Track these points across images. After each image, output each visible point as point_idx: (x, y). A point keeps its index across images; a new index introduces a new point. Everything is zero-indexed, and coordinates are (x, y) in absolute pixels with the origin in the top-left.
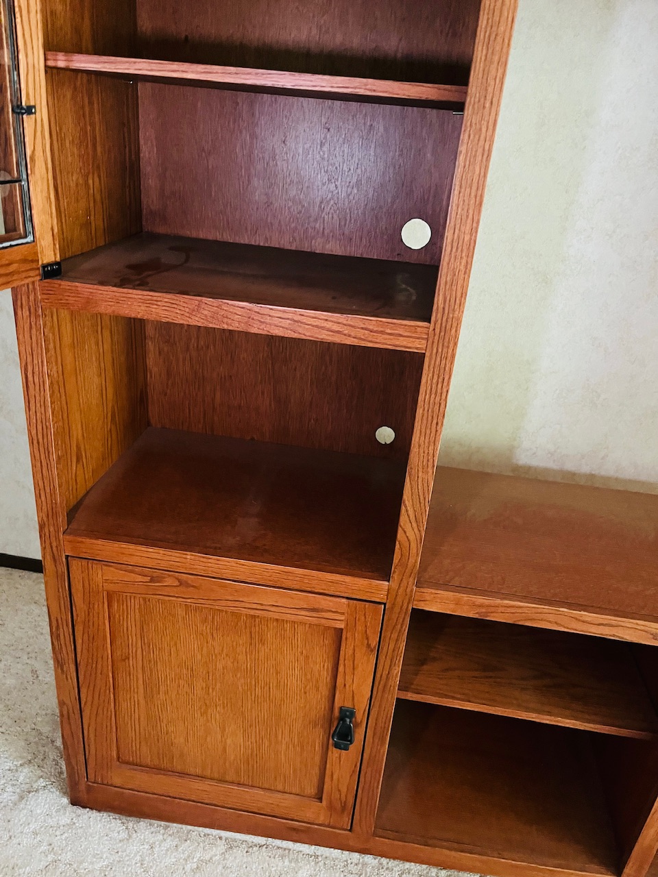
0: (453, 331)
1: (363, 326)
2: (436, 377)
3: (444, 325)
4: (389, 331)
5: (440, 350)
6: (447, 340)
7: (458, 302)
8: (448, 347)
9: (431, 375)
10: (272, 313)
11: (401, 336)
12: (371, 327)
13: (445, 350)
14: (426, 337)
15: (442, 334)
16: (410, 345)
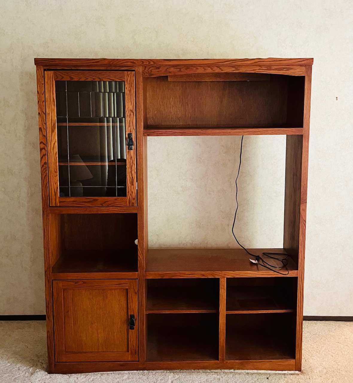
4: (129, 209)
5: (140, 212)
6: (141, 210)
8: (142, 212)
9: (139, 217)
11: (132, 210)
14: (137, 209)
16: (134, 212)
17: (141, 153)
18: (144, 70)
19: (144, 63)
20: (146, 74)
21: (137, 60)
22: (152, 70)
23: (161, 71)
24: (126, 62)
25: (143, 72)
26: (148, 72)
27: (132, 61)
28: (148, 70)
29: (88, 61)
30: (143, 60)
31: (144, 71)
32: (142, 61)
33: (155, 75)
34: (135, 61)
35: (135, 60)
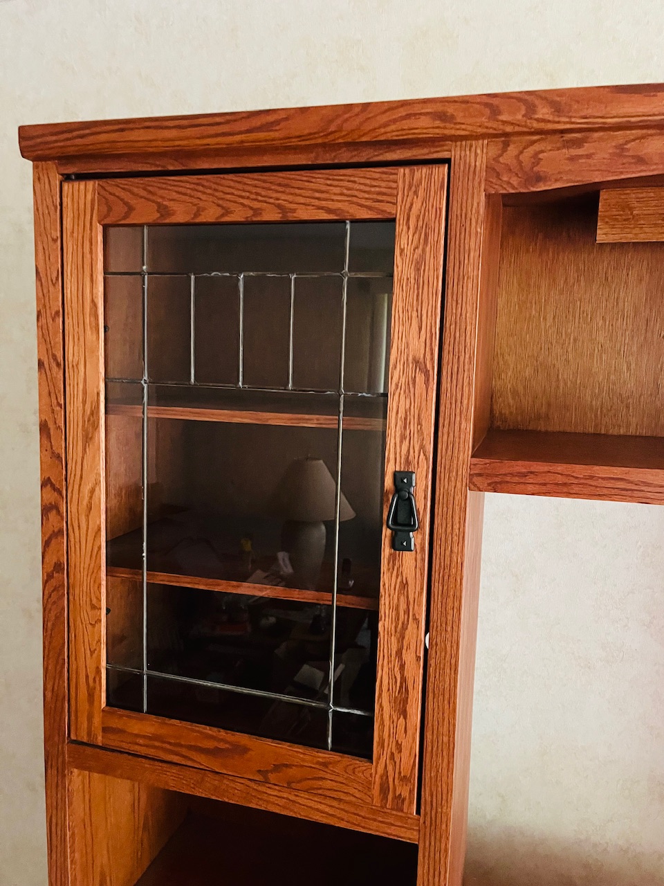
0: (444, 826)
2: (431, 871)
3: (433, 819)
4: (380, 819)
5: (433, 843)
6: (438, 834)
7: (444, 797)
8: (440, 841)
9: (426, 866)
10: (269, 791)
12: (363, 814)
13: (438, 844)
14: (417, 828)
15: (433, 828)
16: (402, 835)
17: (454, 571)
18: (501, 155)
19: (500, 113)
20: (505, 179)
21: (467, 102)
22: (541, 156)
23: (589, 156)
24: (408, 116)
25: (494, 169)
26: (520, 163)
27: (439, 108)
28: (517, 157)
29: (228, 122)
30: (495, 101)
31: (496, 159)
32: (491, 103)
33: (556, 180)
34: (450, 110)
35: (455, 102)
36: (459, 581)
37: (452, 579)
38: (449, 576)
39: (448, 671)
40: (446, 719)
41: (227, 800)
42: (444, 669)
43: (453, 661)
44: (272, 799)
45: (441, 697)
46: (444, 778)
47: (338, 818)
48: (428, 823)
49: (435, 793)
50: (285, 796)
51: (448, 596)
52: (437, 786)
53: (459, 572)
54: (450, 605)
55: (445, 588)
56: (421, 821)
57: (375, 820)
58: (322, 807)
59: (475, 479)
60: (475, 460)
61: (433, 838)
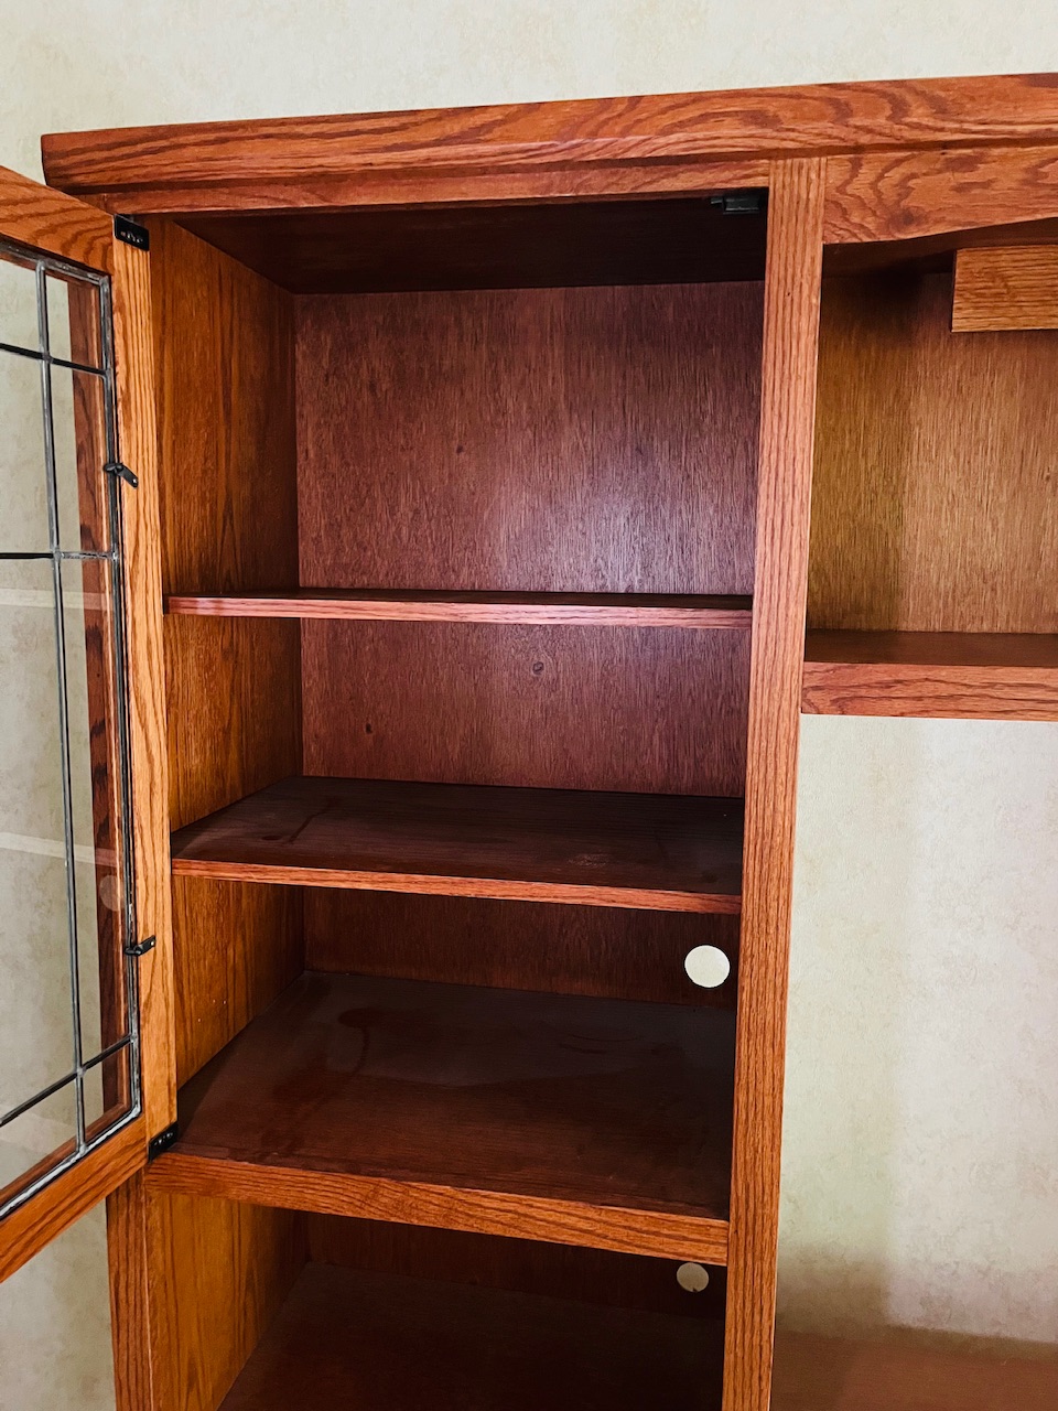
0: (767, 1235)
1: (626, 1224)
2: (748, 1305)
3: (750, 1224)
4: (666, 1232)
5: (750, 1263)
6: (758, 1248)
7: (767, 1190)
8: (762, 1259)
9: (740, 1301)
10: (486, 1202)
11: (685, 1239)
12: (638, 1226)
13: (758, 1263)
14: (725, 1241)
15: (750, 1238)
16: (701, 1254)
17: (778, 840)
18: (847, 182)
19: (850, 114)
20: (856, 220)
21: (799, 97)
22: (911, 183)
23: (986, 185)
24: (704, 118)
25: (837, 204)
26: (879, 194)
27: (753, 105)
28: (873, 185)
29: (403, 127)
30: (842, 96)
31: (841, 189)
32: (837, 99)
33: (937, 222)
34: (771, 107)
35: (781, 96)
36: (787, 855)
37: (776, 853)
38: (771, 848)
39: (771, 996)
40: (769, 1071)
41: (416, 1222)
42: (764, 993)
43: (779, 981)
44: (491, 1215)
45: (760, 1037)
46: (767, 1162)
47: (598, 1235)
48: (742, 1233)
49: (752, 1186)
50: (512, 1208)
51: (769, 879)
52: (756, 1175)
53: (787, 841)
54: (773, 892)
55: (765, 866)
56: (731, 1230)
57: (657, 1234)
58: (571, 1221)
59: (810, 695)
60: (811, 665)
61: (749, 1256)
